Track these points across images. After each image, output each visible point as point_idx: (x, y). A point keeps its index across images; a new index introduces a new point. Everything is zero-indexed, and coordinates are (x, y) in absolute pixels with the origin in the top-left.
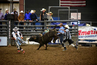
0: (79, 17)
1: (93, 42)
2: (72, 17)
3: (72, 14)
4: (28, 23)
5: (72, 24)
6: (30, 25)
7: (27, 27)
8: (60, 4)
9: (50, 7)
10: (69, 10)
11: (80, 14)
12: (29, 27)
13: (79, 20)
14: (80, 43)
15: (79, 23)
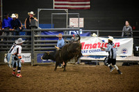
0: (82, 24)
1: (101, 59)
2: (71, 24)
3: (71, 19)
4: (8, 33)
5: (72, 33)
6: (10, 35)
7: (5, 38)
8: (54, 6)
9: (39, 10)
10: (67, 14)
11: (82, 19)
12: (10, 38)
13: (81, 28)
14: (82, 61)
15: (81, 33)
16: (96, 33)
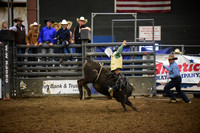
0: (158, 36)
1: (188, 89)
2: (142, 35)
3: (141, 28)
4: (47, 49)
5: (143, 49)
7: (44, 58)
8: (116, 8)
9: (93, 15)
10: (136, 20)
11: (158, 28)
13: (157, 42)
14: (159, 92)
15: (157, 49)
16: (180, 48)
